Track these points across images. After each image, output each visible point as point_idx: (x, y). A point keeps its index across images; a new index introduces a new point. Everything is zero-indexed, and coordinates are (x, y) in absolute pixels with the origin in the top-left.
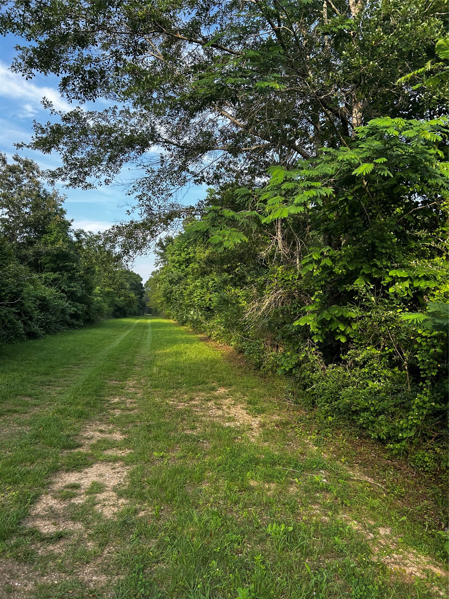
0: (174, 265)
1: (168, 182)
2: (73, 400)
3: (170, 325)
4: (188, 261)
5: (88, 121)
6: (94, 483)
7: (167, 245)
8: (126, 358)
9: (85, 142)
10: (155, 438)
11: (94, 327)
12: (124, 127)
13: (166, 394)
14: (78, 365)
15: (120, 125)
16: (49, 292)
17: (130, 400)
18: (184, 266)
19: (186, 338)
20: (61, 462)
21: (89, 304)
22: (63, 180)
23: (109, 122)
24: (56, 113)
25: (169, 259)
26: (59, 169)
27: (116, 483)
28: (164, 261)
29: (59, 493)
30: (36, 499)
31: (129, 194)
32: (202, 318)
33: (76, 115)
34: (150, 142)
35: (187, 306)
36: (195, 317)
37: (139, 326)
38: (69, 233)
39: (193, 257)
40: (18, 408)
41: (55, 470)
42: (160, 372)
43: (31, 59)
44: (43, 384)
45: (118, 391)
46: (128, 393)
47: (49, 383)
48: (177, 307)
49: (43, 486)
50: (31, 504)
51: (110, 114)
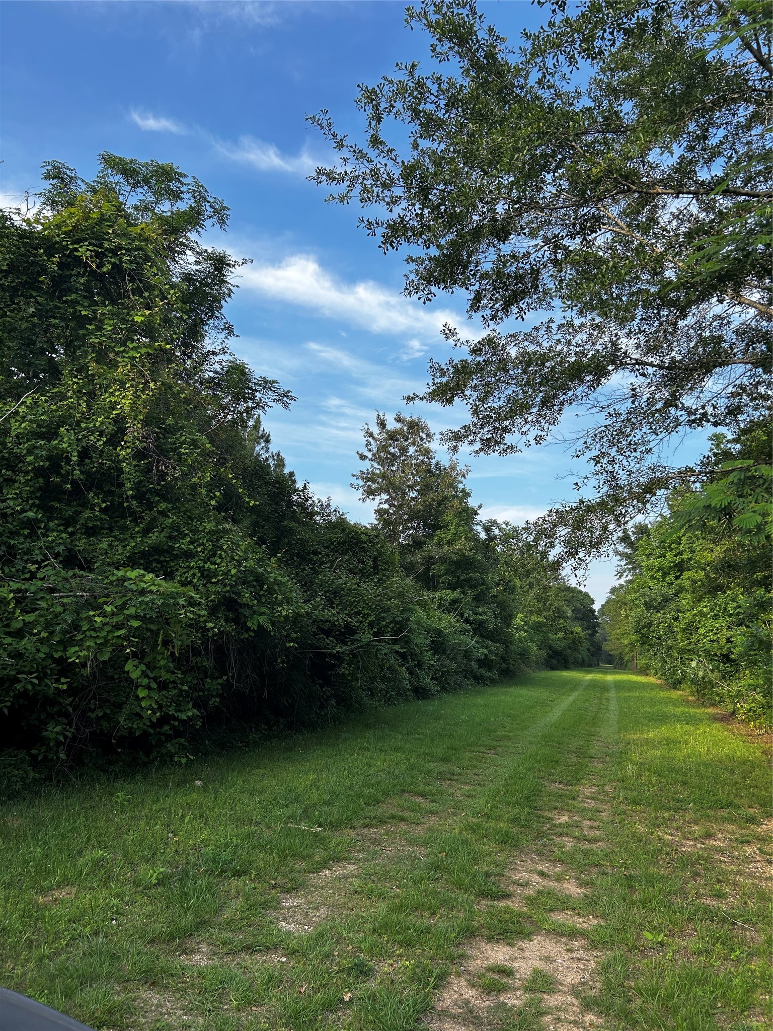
0: (652, 576)
1: (644, 430)
2: (491, 810)
3: (651, 687)
4: (680, 567)
5: (508, 348)
6: (537, 972)
7: (637, 539)
8: (575, 743)
9: (504, 382)
10: (644, 903)
11: (516, 684)
12: (565, 350)
13: (657, 818)
14: (494, 748)
15: (559, 348)
16: (447, 622)
17: (589, 823)
18: (671, 577)
19: (683, 713)
20: (479, 921)
21: (507, 642)
22: (471, 443)
23: (540, 345)
24: (462, 343)
25: (644, 564)
26: (465, 426)
27: (577, 981)
28: (634, 568)
29: (479, 977)
30: (442, 981)
31: (578, 456)
32: (714, 677)
33: (490, 342)
34: (610, 368)
35: (682, 652)
36: (701, 674)
37: (593, 685)
38: (475, 527)
39: (690, 559)
40: (406, 814)
41: (470, 933)
42: (641, 775)
43: (431, 273)
44: (441, 776)
45: (565, 802)
46: (584, 810)
47: (451, 777)
48: (662, 653)
49: (452, 959)
50: (434, 988)
51: (542, 332)
